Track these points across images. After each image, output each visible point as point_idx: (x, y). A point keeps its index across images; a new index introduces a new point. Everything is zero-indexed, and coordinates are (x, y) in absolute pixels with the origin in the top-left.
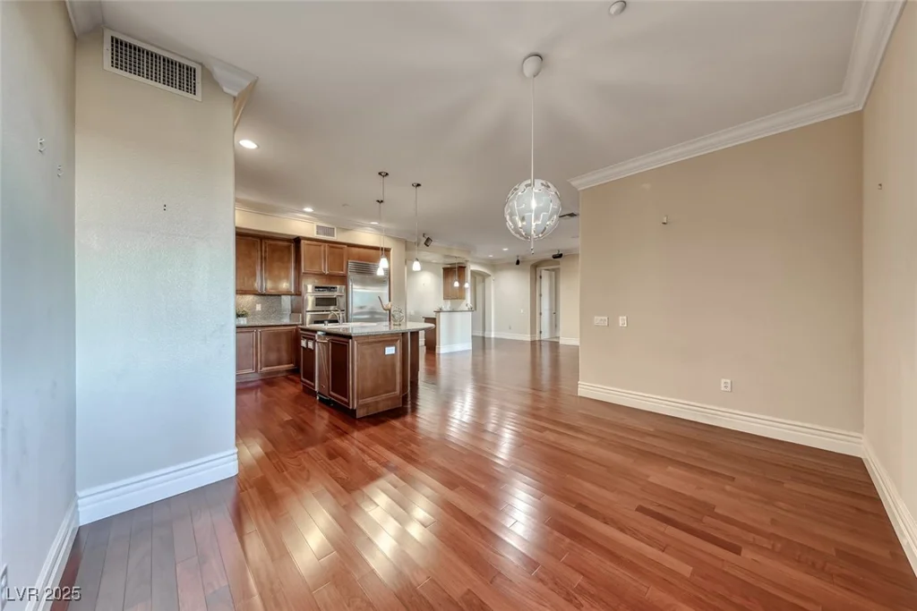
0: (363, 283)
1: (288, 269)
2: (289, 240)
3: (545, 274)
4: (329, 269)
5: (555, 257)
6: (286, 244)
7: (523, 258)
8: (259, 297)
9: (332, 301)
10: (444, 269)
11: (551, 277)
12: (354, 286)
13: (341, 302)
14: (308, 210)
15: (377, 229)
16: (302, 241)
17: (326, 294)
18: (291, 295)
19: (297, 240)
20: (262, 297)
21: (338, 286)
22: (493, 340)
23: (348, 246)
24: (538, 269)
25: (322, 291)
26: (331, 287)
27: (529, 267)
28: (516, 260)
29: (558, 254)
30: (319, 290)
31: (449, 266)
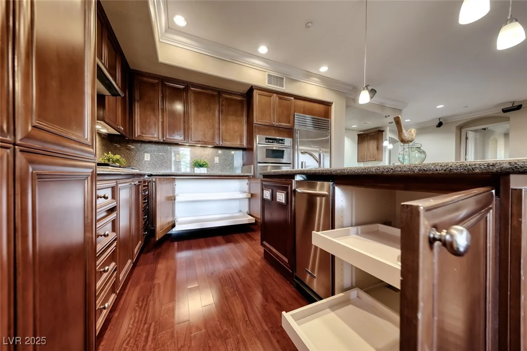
2: (241, 95)
3: (471, 135)
4: (279, 120)
6: (238, 98)
7: (445, 118)
8: (217, 150)
9: (279, 153)
10: (359, 135)
11: (476, 139)
14: (263, 50)
15: (322, 79)
16: (255, 91)
17: (275, 146)
19: (249, 92)
20: (220, 150)
21: (286, 139)
23: (295, 98)
24: (463, 130)
25: (272, 142)
26: (280, 140)
27: (454, 129)
28: (438, 122)
29: (512, 106)
30: (269, 142)
31: (363, 132)
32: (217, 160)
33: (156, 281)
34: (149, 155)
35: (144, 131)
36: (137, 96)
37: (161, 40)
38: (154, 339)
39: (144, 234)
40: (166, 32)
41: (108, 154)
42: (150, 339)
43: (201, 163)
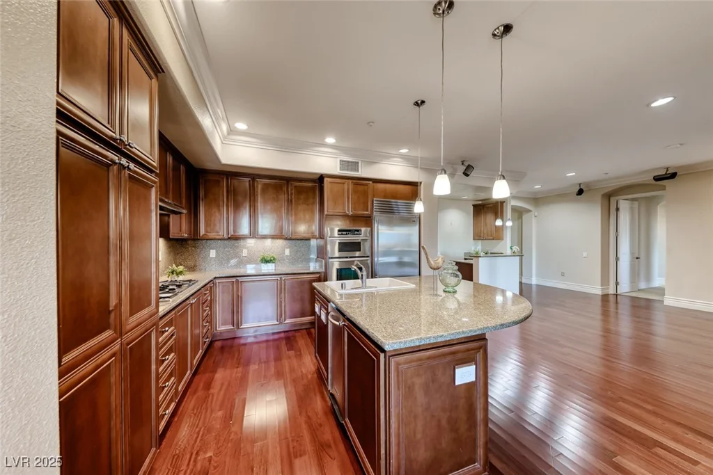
0: (390, 223)
1: (313, 212)
2: (313, 181)
3: (624, 205)
4: (354, 209)
5: (657, 179)
6: (310, 184)
7: (588, 184)
8: (287, 241)
9: (355, 246)
10: (475, 206)
11: (632, 209)
12: (380, 227)
13: (366, 247)
14: (330, 140)
15: (406, 158)
16: (326, 179)
17: (350, 238)
18: (317, 239)
19: (321, 179)
20: (290, 241)
21: (363, 229)
22: (534, 289)
23: (373, 182)
24: (612, 199)
25: (347, 234)
26: (356, 230)
27: (599, 198)
28: (577, 188)
29: (666, 174)
30: (342, 234)
31: (480, 202)
32: (287, 252)
33: (212, 391)
34: (214, 251)
35: (209, 230)
36: (202, 194)
37: (224, 142)
38: (201, 440)
39: (205, 342)
40: (228, 134)
41: (172, 266)
42: (198, 440)
43: (268, 259)
